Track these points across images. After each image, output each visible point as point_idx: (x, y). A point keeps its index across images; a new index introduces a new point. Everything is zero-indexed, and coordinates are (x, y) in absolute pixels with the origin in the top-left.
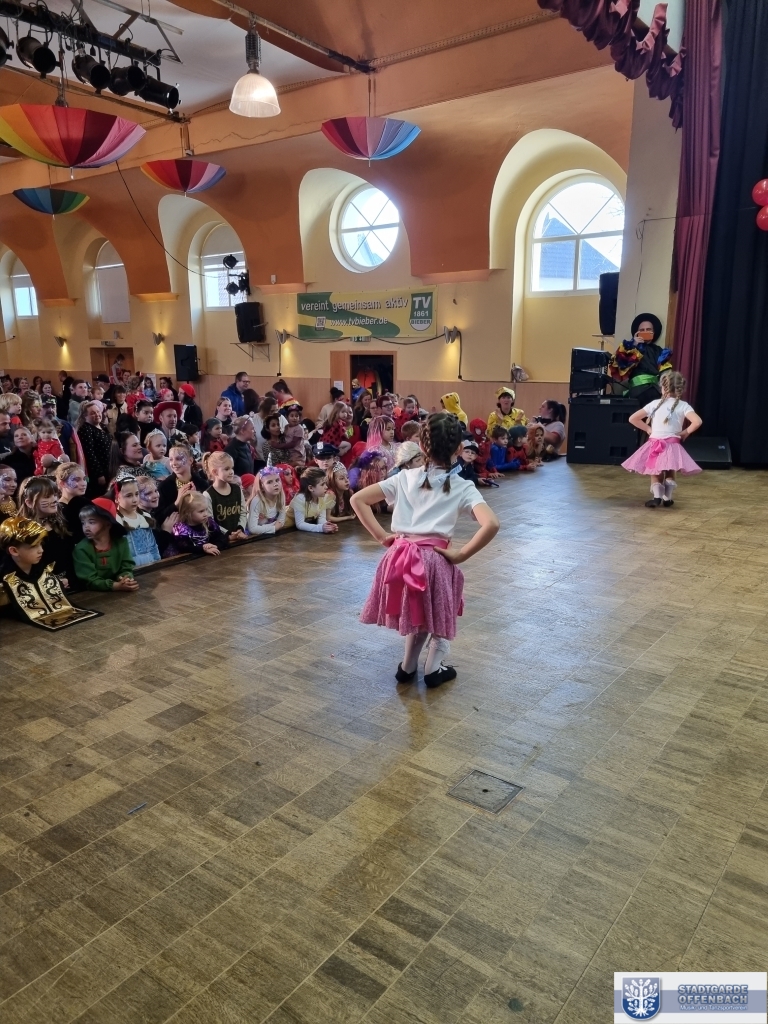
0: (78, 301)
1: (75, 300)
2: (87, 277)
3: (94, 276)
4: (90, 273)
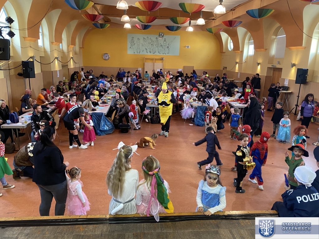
0: (267, 50)
1: (266, 49)
2: (272, 41)
3: (275, 40)
4: (275, 39)
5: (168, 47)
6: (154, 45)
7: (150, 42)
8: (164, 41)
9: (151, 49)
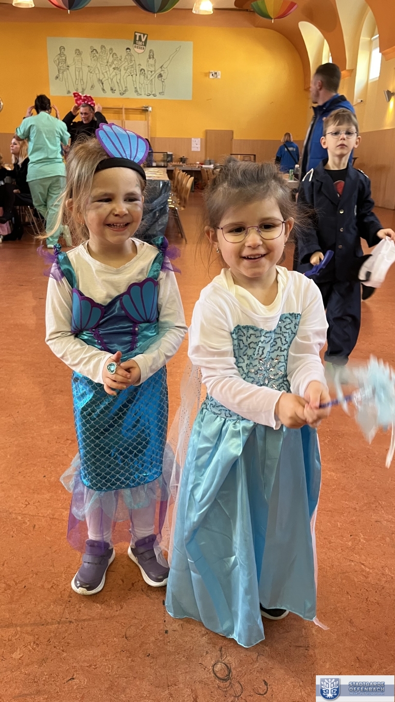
5: (160, 75)
6: (122, 69)
7: (110, 60)
8: (150, 58)
9: (114, 80)
